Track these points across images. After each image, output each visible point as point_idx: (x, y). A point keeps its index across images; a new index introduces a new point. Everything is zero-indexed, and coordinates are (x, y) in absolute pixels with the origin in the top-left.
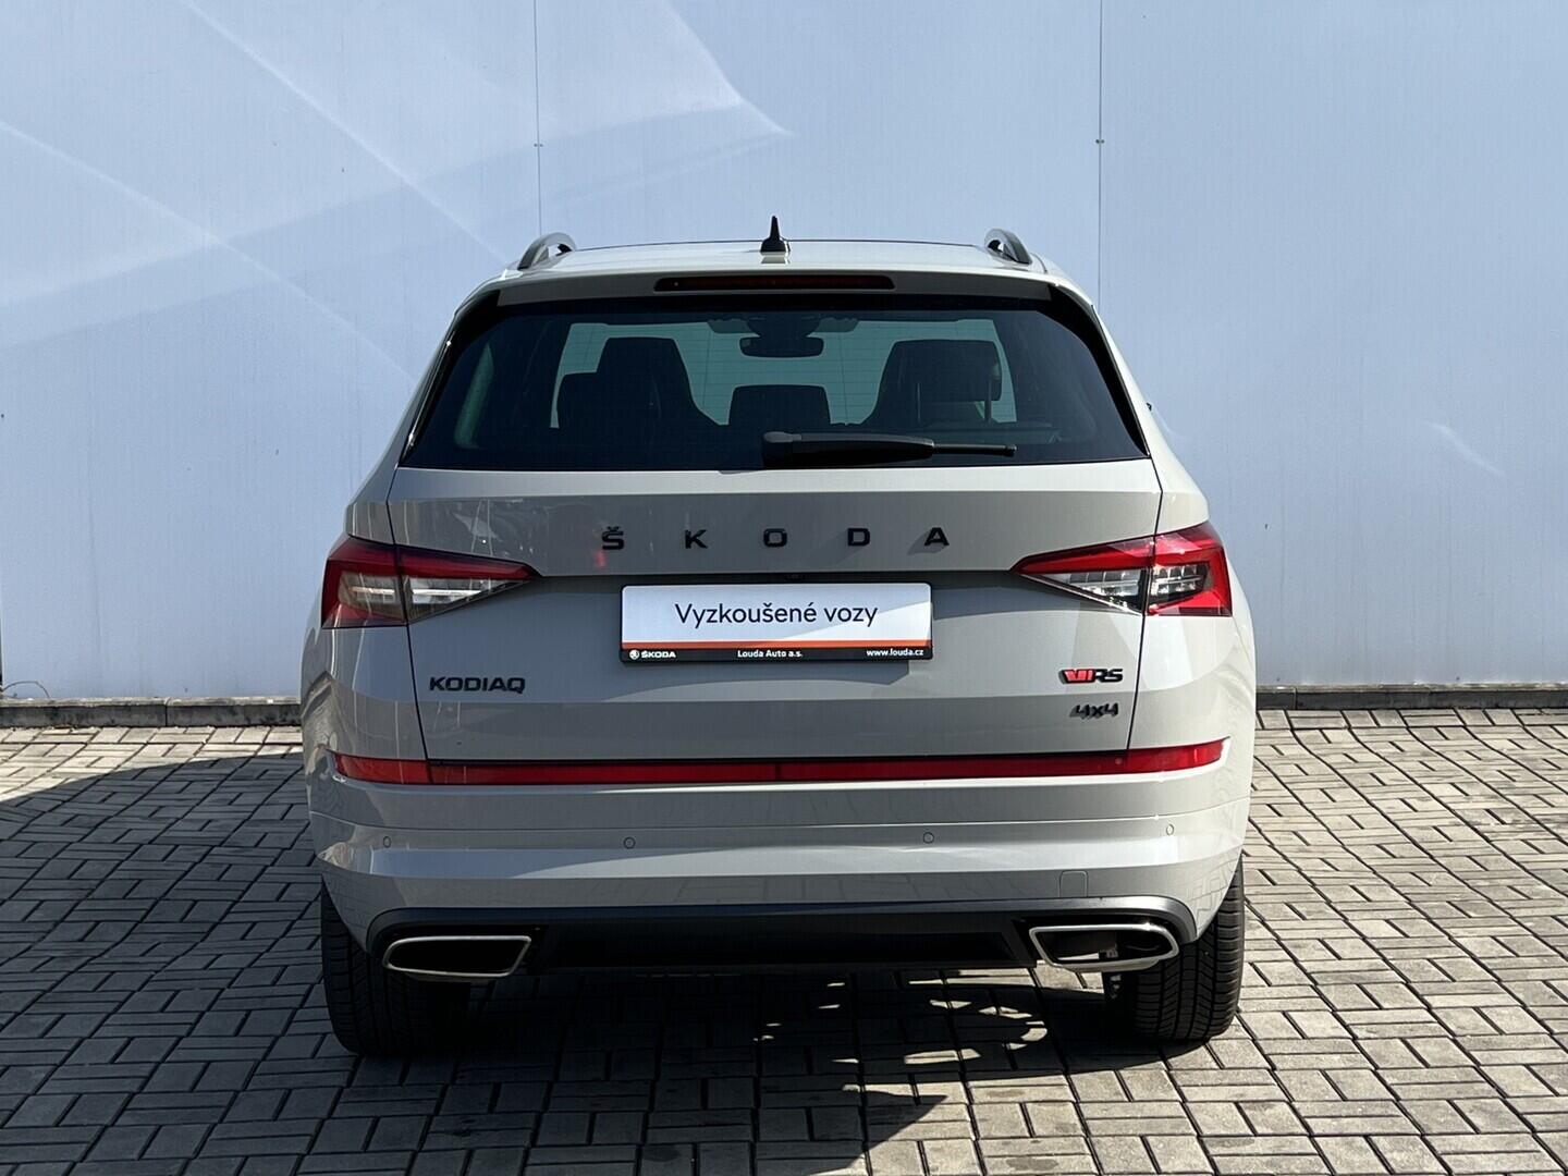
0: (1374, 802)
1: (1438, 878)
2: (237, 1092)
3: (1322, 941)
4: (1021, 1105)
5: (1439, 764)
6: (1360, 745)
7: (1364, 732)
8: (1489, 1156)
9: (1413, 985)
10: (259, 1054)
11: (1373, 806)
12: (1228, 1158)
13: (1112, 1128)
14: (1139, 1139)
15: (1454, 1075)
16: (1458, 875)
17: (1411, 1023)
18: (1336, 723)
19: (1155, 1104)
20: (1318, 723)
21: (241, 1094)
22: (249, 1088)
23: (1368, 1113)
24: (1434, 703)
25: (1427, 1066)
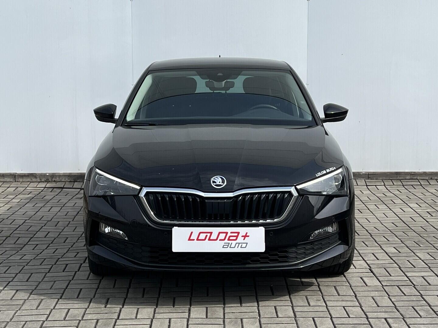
0: (391, 209)
1: (411, 234)
2: (26, 300)
3: (373, 254)
4: (275, 307)
5: (412, 197)
6: (388, 191)
7: (389, 186)
8: (425, 325)
9: (402, 269)
10: (34, 288)
11: (391, 210)
12: (340, 325)
13: (304, 315)
14: (312, 318)
15: (414, 298)
16: (417, 232)
17: (401, 281)
18: (380, 184)
19: (318, 307)
20: (375, 184)
21: (27, 300)
22: (29, 299)
23: (387, 311)
24: (412, 177)
25: (405, 295)
